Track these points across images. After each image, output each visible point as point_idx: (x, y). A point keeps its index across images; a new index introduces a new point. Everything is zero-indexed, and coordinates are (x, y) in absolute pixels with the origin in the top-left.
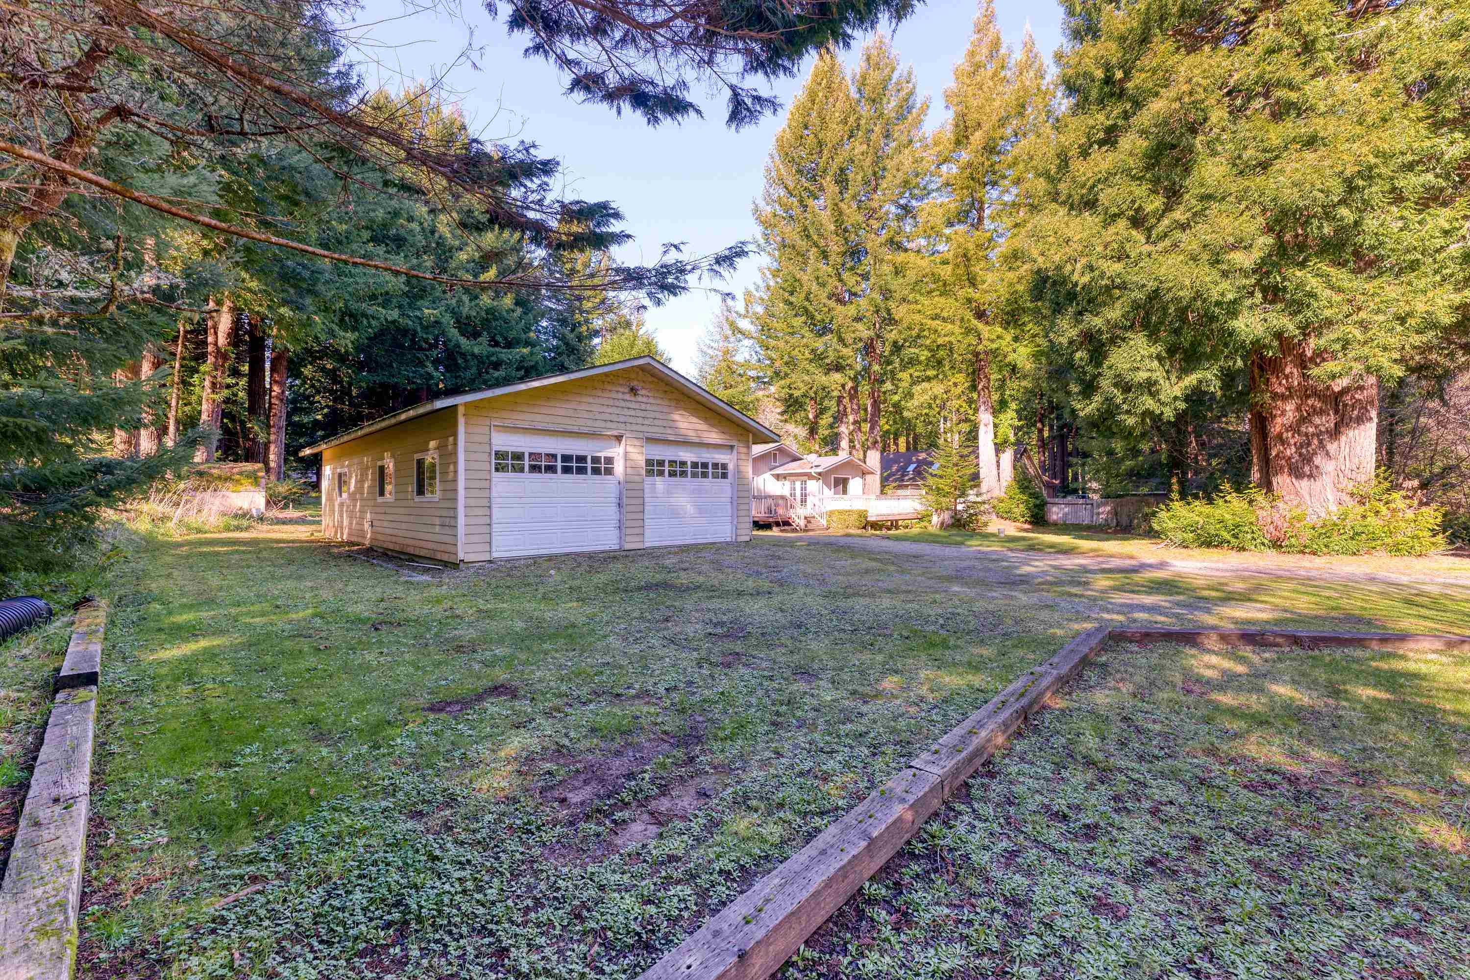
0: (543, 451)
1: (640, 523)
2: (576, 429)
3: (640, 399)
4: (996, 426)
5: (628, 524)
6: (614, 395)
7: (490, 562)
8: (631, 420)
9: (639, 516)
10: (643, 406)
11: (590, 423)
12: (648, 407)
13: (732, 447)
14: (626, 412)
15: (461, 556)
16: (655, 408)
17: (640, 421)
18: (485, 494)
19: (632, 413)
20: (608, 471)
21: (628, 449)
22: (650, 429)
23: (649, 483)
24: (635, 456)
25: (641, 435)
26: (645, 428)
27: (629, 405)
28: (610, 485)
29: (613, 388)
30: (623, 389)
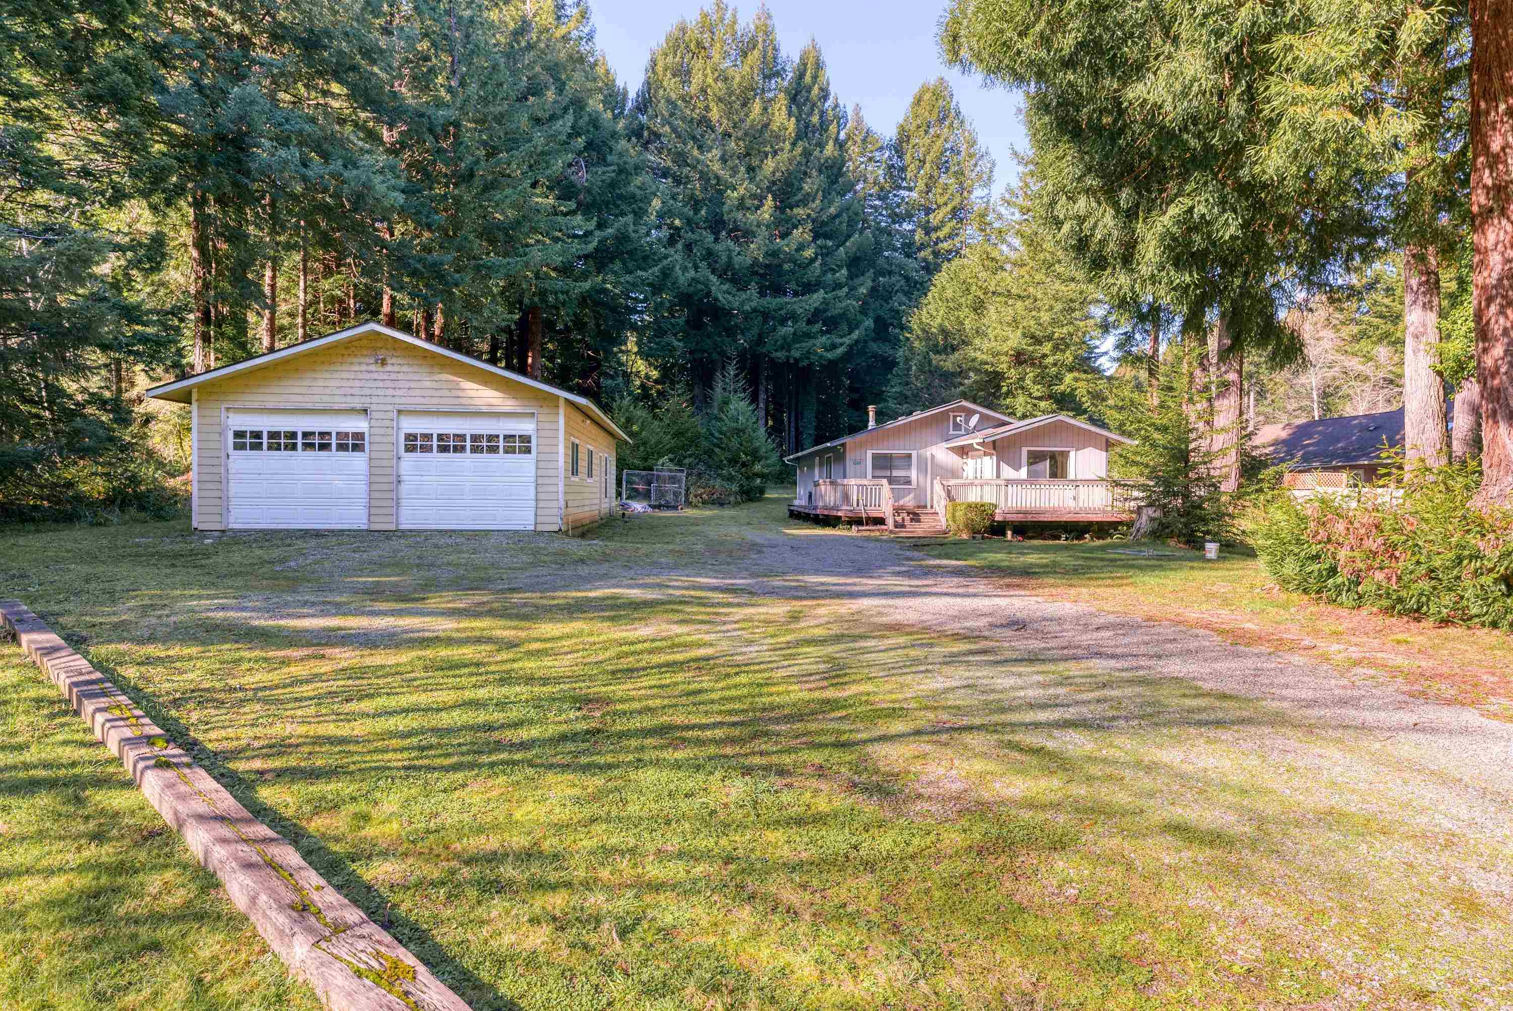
1: (389, 503)
2: (309, 406)
3: (389, 368)
6: (356, 368)
8: (377, 392)
9: (389, 495)
10: (393, 376)
11: (325, 398)
12: (400, 376)
13: (531, 414)
14: (370, 384)
15: (195, 524)
16: (410, 376)
17: (390, 392)
19: (381, 384)
20: (357, 448)
21: (373, 423)
22: (403, 400)
23: (410, 462)
24: (382, 431)
25: (390, 408)
26: (397, 400)
27: (375, 376)
28: (358, 462)
29: (355, 360)
30: (367, 360)
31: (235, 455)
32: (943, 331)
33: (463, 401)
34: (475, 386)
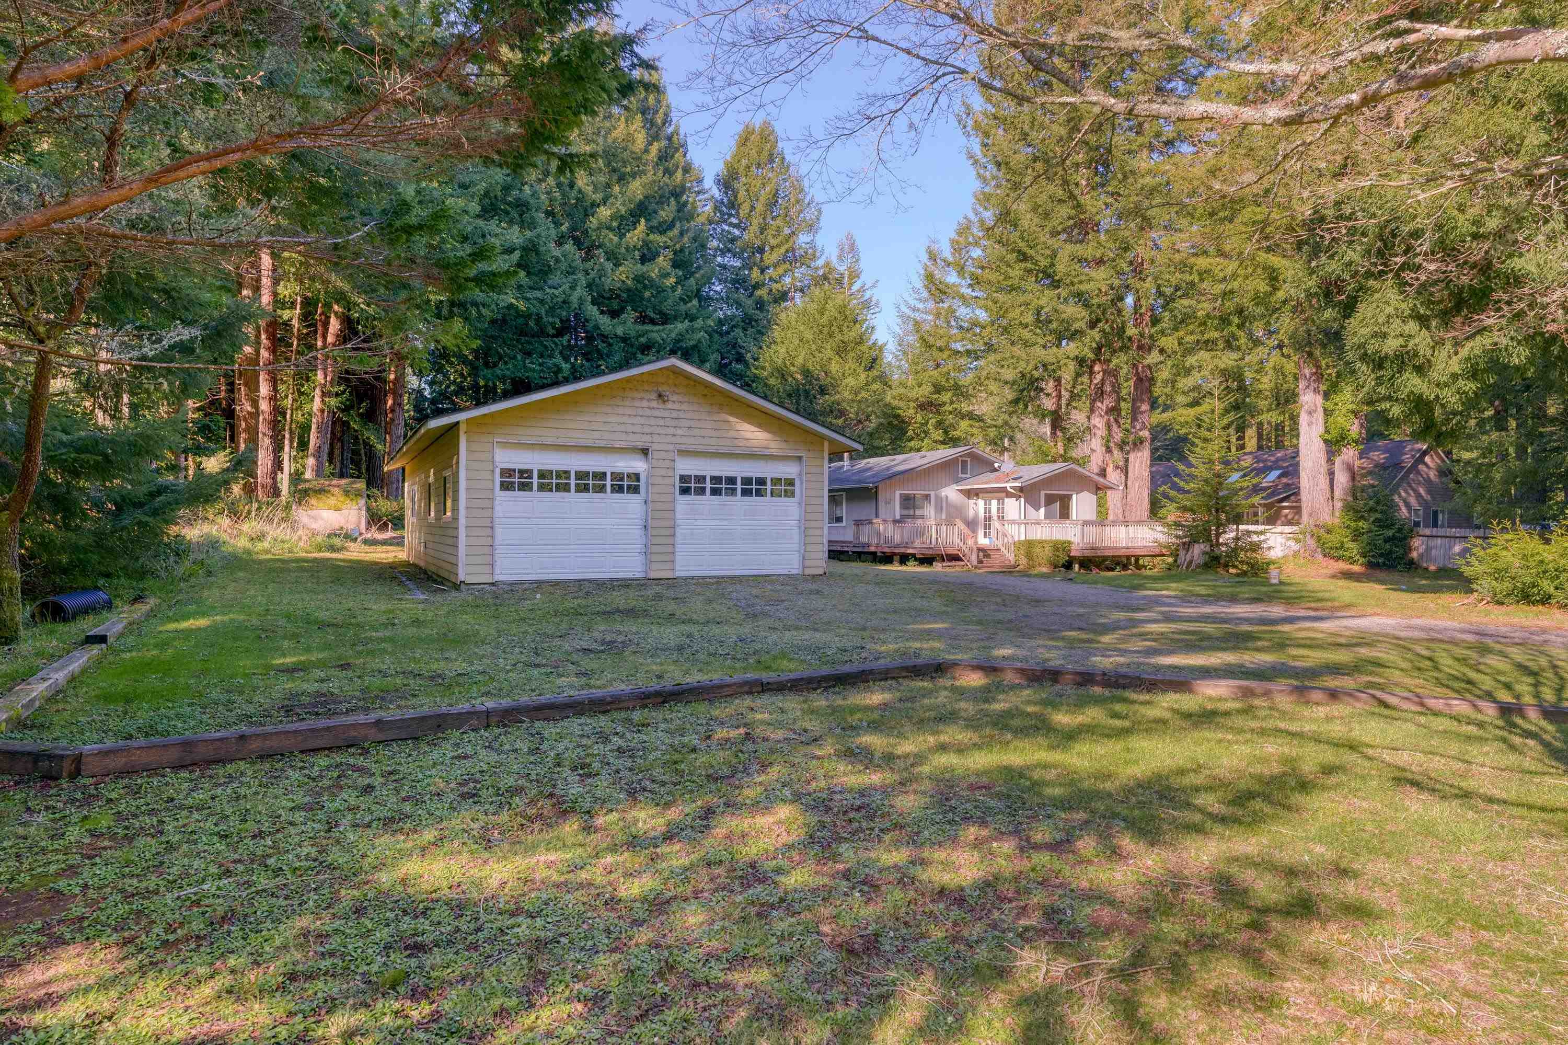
0: (554, 468)
1: (670, 549)
2: (590, 443)
3: (670, 405)
4: (1327, 413)
5: (655, 549)
6: (637, 404)
7: (493, 584)
8: (658, 430)
9: (669, 541)
10: (675, 414)
11: (607, 435)
12: (682, 415)
13: (800, 458)
14: (652, 422)
15: (461, 577)
16: (689, 415)
17: (671, 431)
18: (487, 513)
19: (661, 422)
20: (635, 490)
21: (655, 464)
22: (684, 440)
23: (683, 503)
24: (663, 472)
25: (671, 447)
26: (678, 440)
27: (657, 413)
28: (632, 504)
29: (636, 395)
30: (647, 395)
31: (501, 496)
32: (806, 373)
33: (737, 442)
34: (753, 428)
